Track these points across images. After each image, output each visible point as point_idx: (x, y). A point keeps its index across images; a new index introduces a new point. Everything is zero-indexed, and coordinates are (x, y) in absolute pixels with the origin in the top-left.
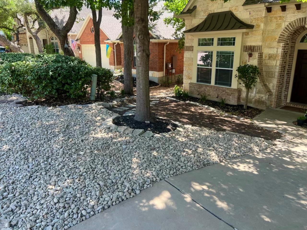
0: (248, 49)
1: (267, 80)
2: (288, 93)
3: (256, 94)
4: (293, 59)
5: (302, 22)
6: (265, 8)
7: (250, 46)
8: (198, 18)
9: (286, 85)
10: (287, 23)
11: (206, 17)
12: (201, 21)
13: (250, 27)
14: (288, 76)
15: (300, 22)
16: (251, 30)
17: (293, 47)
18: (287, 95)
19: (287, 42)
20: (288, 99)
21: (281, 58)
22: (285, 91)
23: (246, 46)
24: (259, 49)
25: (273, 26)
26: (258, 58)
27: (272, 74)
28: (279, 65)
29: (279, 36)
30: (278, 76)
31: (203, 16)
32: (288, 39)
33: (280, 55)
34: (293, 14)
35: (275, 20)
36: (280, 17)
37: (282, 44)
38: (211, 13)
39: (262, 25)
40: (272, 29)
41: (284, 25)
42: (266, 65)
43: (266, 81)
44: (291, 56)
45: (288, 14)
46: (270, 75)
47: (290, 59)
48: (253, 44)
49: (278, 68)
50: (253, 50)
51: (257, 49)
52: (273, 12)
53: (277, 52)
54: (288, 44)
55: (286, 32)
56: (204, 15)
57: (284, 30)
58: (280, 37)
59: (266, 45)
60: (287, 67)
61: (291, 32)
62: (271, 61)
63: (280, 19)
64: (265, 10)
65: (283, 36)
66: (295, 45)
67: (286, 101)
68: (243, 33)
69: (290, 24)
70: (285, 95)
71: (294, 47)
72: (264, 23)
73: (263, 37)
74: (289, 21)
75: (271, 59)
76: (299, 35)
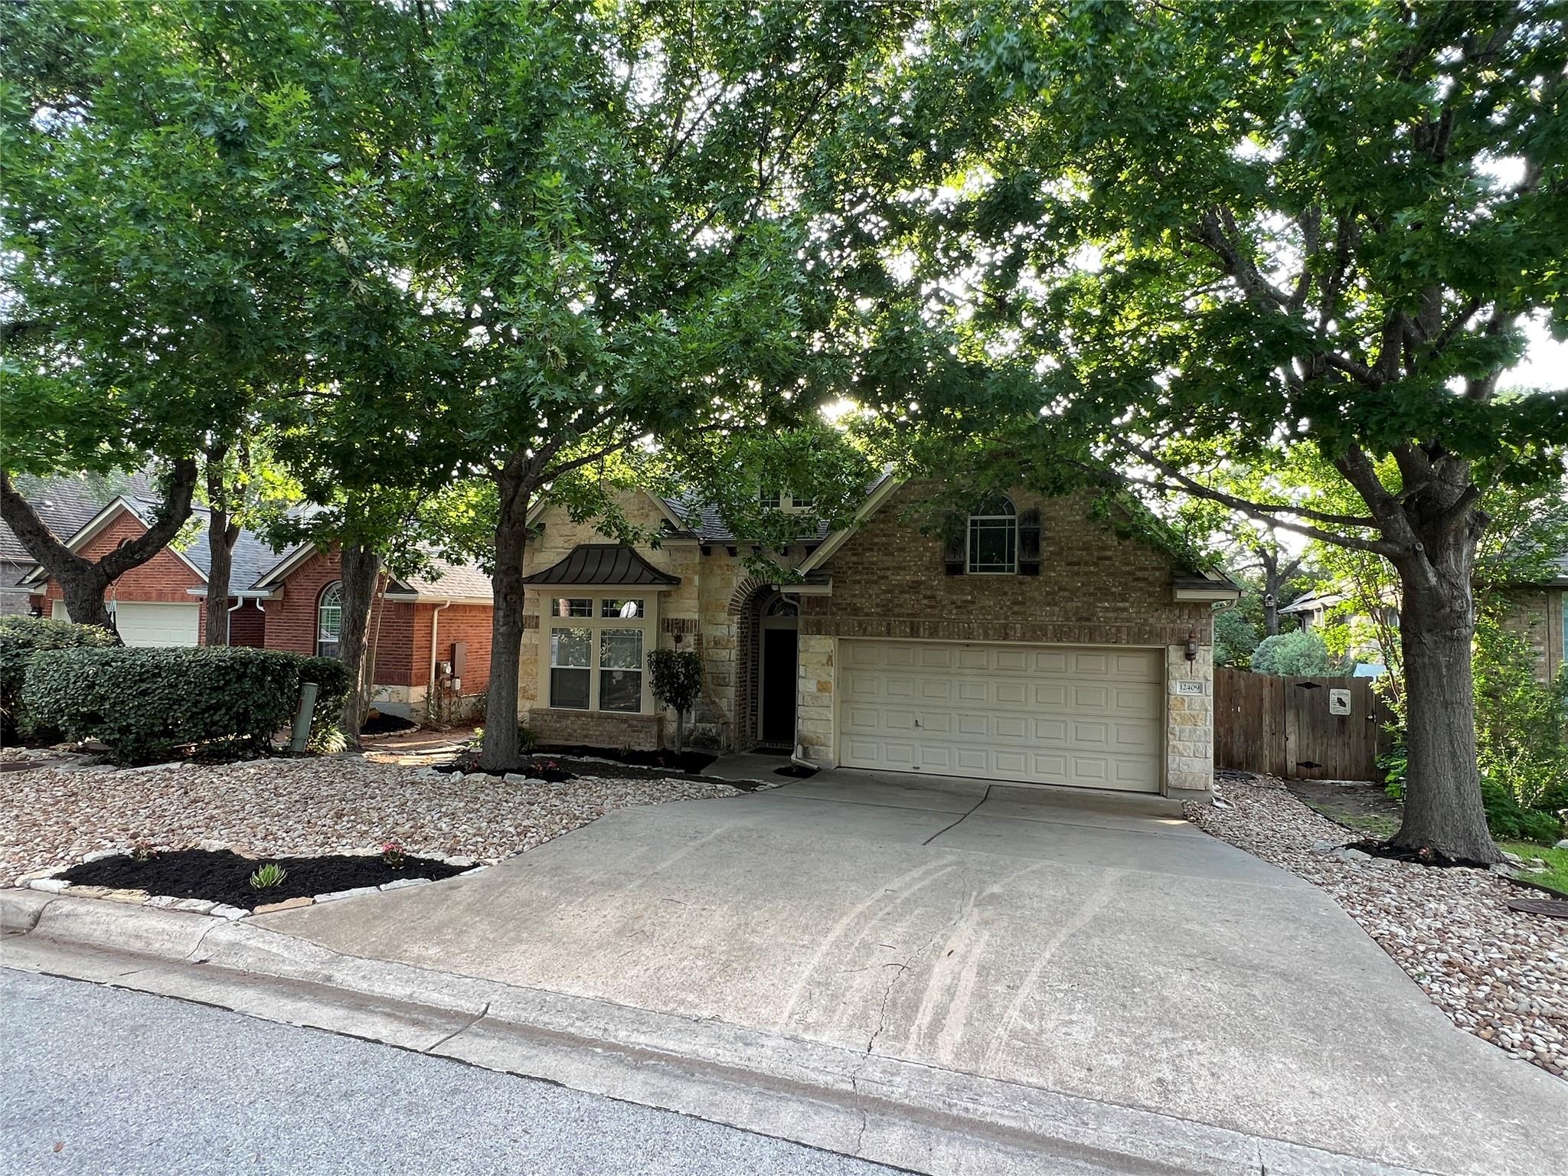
0: (672, 626)
1: (714, 691)
3: (697, 724)
6: (699, 547)
7: (676, 620)
10: (742, 579)
11: (571, 551)
12: (558, 559)
13: (673, 581)
14: (754, 682)
15: (764, 578)
16: (675, 586)
18: (756, 724)
19: (744, 614)
21: (738, 646)
22: (751, 715)
23: (668, 620)
24: (696, 627)
25: (716, 582)
26: (695, 644)
27: (725, 678)
28: (735, 660)
29: (729, 601)
30: (736, 682)
31: (563, 548)
32: (746, 609)
33: (735, 638)
35: (719, 572)
36: (727, 566)
37: (736, 618)
38: (582, 543)
39: (696, 579)
40: (715, 587)
41: (736, 582)
42: (710, 659)
43: (712, 694)
44: (754, 641)
46: (720, 681)
47: (753, 648)
48: (682, 616)
49: (733, 664)
50: (684, 628)
51: (692, 627)
52: (713, 555)
53: (729, 632)
54: (746, 619)
55: (741, 594)
56: (566, 545)
57: (737, 592)
58: (731, 605)
59: (707, 619)
60: (749, 665)
61: (750, 596)
62: (719, 651)
63: (727, 570)
64: (698, 550)
65: (737, 602)
66: (759, 620)
67: (757, 736)
68: (660, 593)
69: (746, 580)
70: (752, 723)
71: (758, 624)
72: (700, 576)
73: (701, 604)
74: (744, 574)
75: (718, 647)
76: (763, 601)
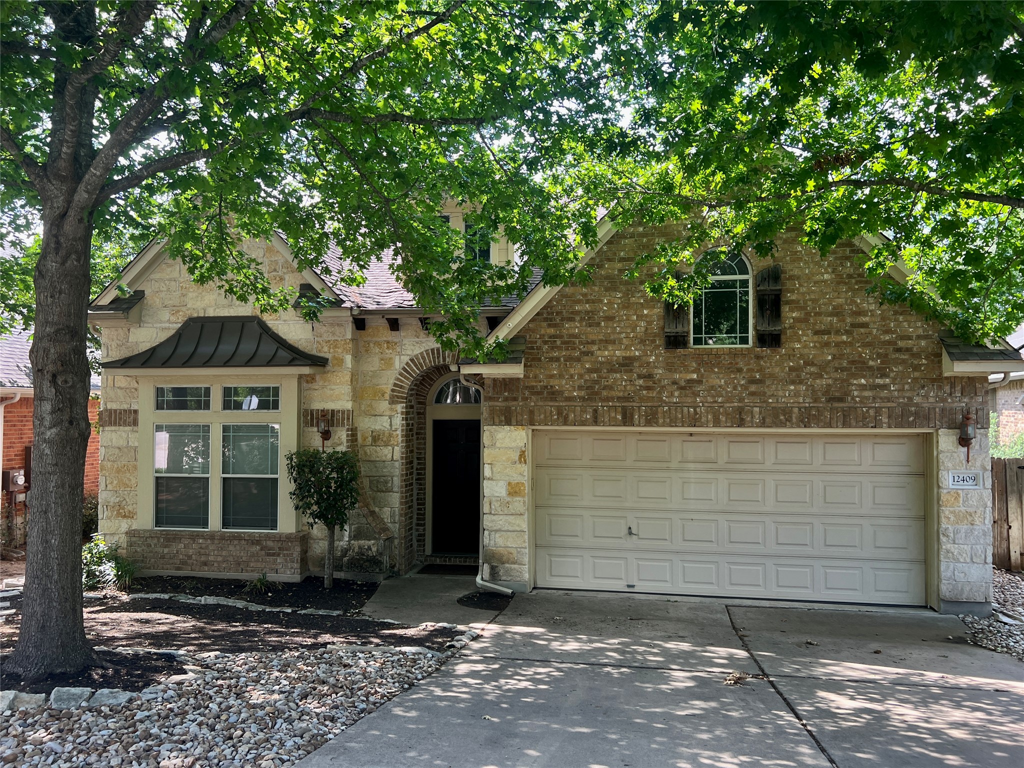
0: (317, 418)
1: (374, 499)
2: (424, 530)
3: (352, 542)
4: (425, 444)
5: (438, 357)
6: (351, 319)
7: (323, 411)
8: (151, 325)
9: (418, 509)
10: (406, 359)
11: (180, 325)
12: (163, 337)
13: (319, 362)
14: (421, 484)
15: (434, 358)
16: (321, 369)
17: (421, 414)
18: (424, 535)
19: (410, 401)
20: (426, 547)
21: (402, 441)
22: (418, 525)
23: (312, 411)
24: (348, 419)
25: (373, 363)
26: (348, 441)
27: (386, 482)
28: (399, 458)
29: (391, 387)
30: (402, 487)
31: (169, 321)
32: (412, 395)
33: (399, 432)
34: (417, 340)
35: (377, 350)
36: (388, 342)
37: (400, 408)
38: (195, 315)
39: (348, 359)
40: (372, 369)
41: (399, 362)
42: (367, 458)
43: (372, 502)
44: (420, 435)
45: (404, 337)
46: (381, 485)
47: (420, 444)
48: (330, 406)
49: (397, 464)
50: (333, 421)
51: (343, 419)
52: (369, 331)
53: (391, 425)
54: (412, 407)
55: (405, 377)
56: (173, 319)
57: (401, 374)
58: (393, 390)
59: (363, 409)
60: (416, 463)
61: (417, 380)
62: (378, 448)
63: (388, 348)
64: (350, 324)
65: (401, 387)
66: (425, 409)
67: (424, 551)
68: (300, 377)
69: (412, 360)
70: (420, 535)
71: (424, 414)
72: (352, 355)
73: (354, 390)
74: (409, 353)
75: (378, 443)
76: (431, 385)
